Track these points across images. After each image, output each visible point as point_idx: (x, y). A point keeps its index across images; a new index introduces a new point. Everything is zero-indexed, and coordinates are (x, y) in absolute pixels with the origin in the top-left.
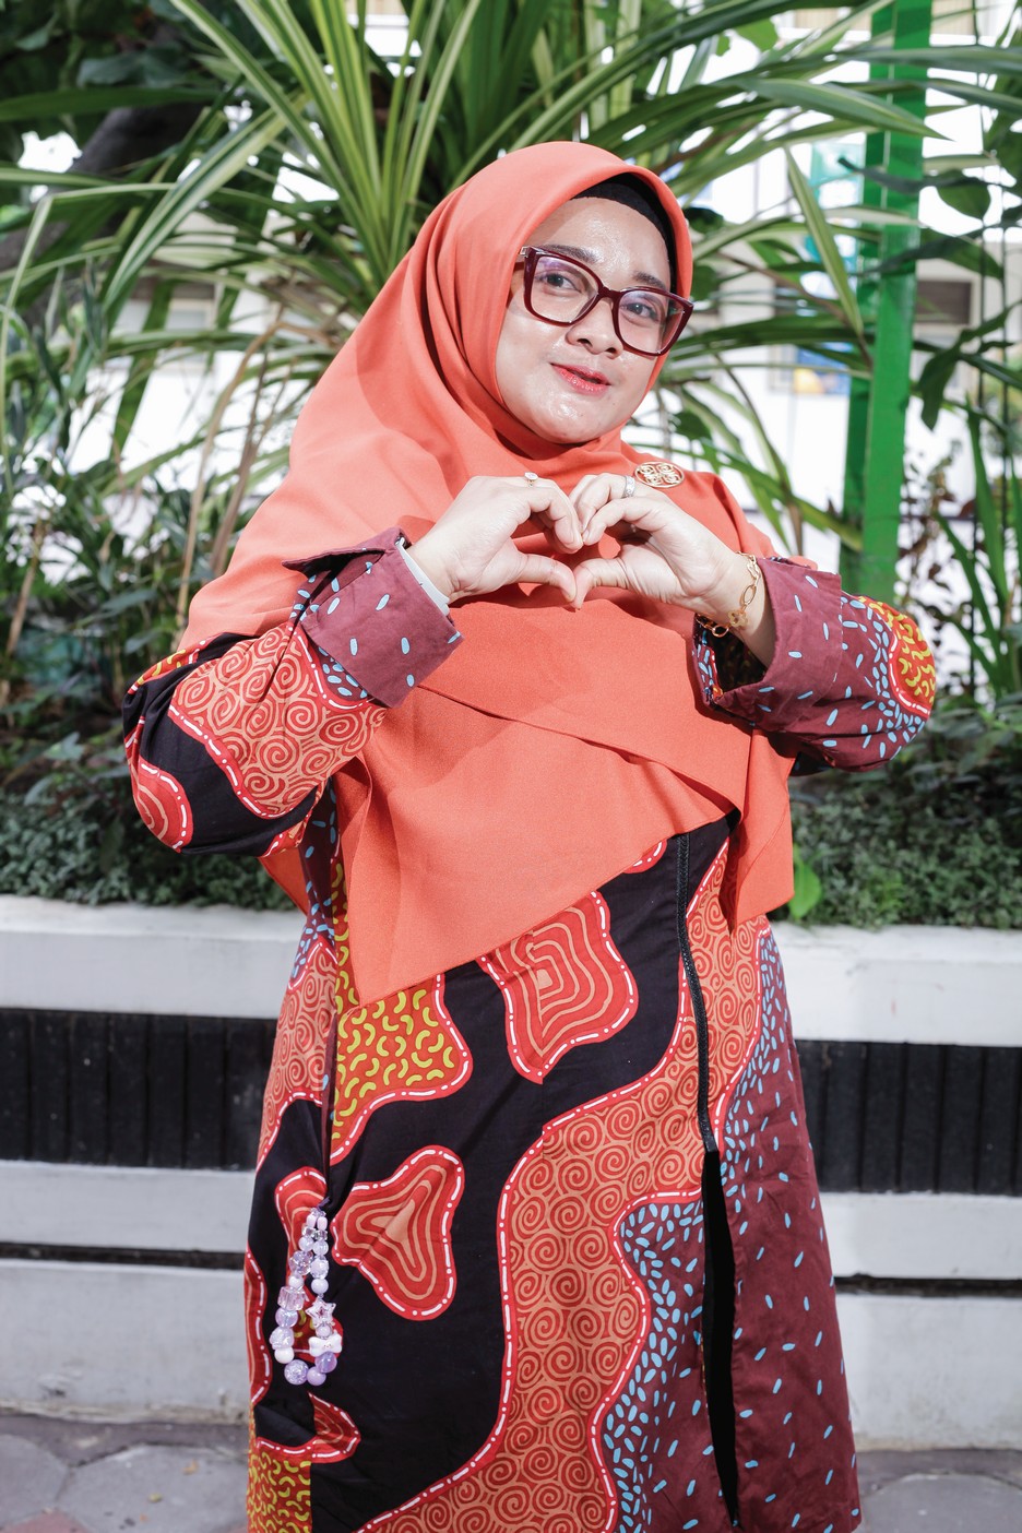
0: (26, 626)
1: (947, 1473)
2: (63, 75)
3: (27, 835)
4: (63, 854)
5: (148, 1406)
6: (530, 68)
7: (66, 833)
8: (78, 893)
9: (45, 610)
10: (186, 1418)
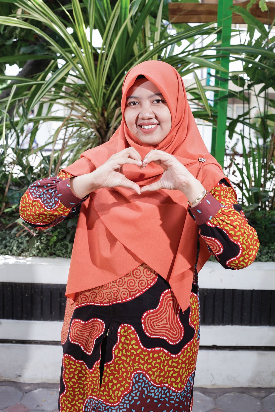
0: (9, 189)
1: (235, 393)
2: (16, 51)
3: (11, 240)
4: (20, 245)
5: (42, 379)
6: (133, 51)
7: (21, 240)
8: (24, 254)
9: (13, 185)
10: (51, 382)
